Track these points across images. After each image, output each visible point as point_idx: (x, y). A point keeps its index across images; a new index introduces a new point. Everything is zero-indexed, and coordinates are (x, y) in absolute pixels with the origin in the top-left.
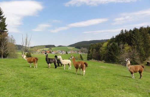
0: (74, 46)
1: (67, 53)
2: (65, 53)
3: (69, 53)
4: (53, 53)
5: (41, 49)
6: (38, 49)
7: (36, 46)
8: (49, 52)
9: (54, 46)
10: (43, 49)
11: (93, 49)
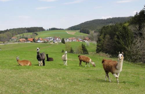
0: (78, 29)
1: (63, 42)
2: (60, 41)
3: (67, 41)
4: (39, 42)
5: (18, 35)
6: (13, 34)
7: (10, 30)
8: (32, 40)
9: (41, 29)
10: (21, 35)
11: (105, 35)
